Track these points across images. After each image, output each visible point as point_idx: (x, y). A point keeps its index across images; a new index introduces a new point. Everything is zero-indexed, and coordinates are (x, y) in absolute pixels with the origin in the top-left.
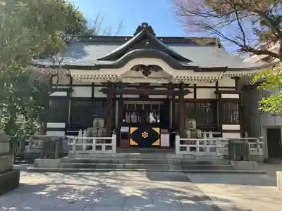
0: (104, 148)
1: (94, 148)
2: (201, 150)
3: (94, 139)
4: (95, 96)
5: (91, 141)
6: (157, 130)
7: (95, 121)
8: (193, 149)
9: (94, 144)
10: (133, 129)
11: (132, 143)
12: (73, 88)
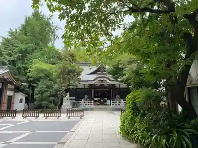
2: (119, 105)
3: (87, 102)
4: (85, 87)
6: (106, 99)
7: (86, 96)
8: (116, 105)
10: (98, 99)
11: (98, 103)
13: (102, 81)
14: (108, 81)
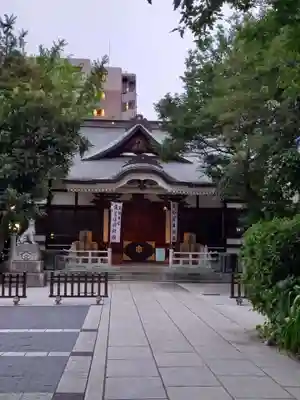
0: (99, 261)
1: (90, 261)
2: (195, 263)
4: (79, 204)
5: (87, 254)
6: (153, 244)
7: (82, 233)
8: (186, 262)
9: (90, 257)
10: (126, 243)
11: (126, 257)
12: (53, 193)
13: (142, 184)
14: (161, 183)
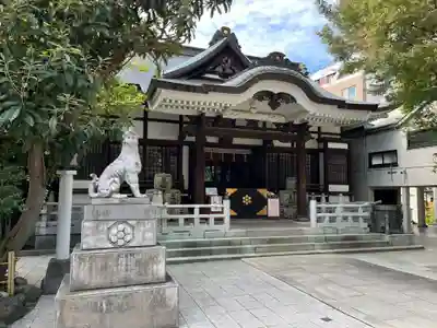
0: (212, 221)
1: (197, 221)
3: (197, 207)
5: (191, 211)
6: (264, 192)
9: (197, 215)
10: (229, 191)
13: (275, 100)
